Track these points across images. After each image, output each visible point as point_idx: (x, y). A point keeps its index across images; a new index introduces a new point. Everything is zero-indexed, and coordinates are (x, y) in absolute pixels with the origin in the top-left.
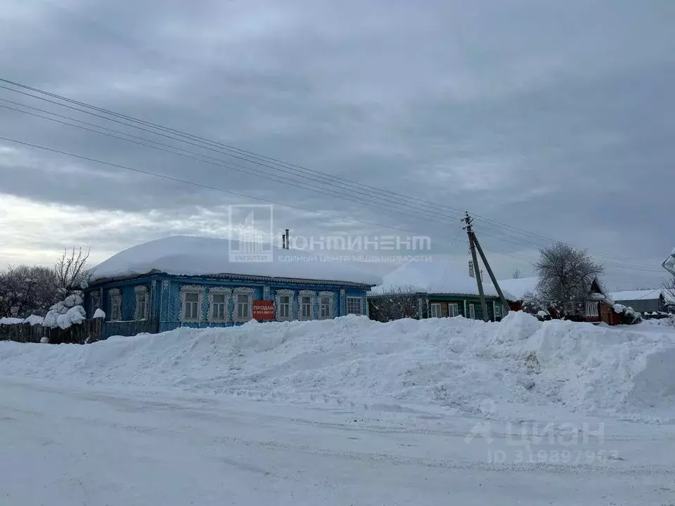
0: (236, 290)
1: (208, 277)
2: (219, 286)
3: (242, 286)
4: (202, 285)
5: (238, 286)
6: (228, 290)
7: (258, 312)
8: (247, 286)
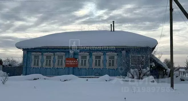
0: (56, 53)
1: (36, 48)
2: (47, 52)
3: (59, 52)
4: (39, 52)
5: (57, 52)
6: (52, 54)
7: (68, 64)
8: (61, 52)
